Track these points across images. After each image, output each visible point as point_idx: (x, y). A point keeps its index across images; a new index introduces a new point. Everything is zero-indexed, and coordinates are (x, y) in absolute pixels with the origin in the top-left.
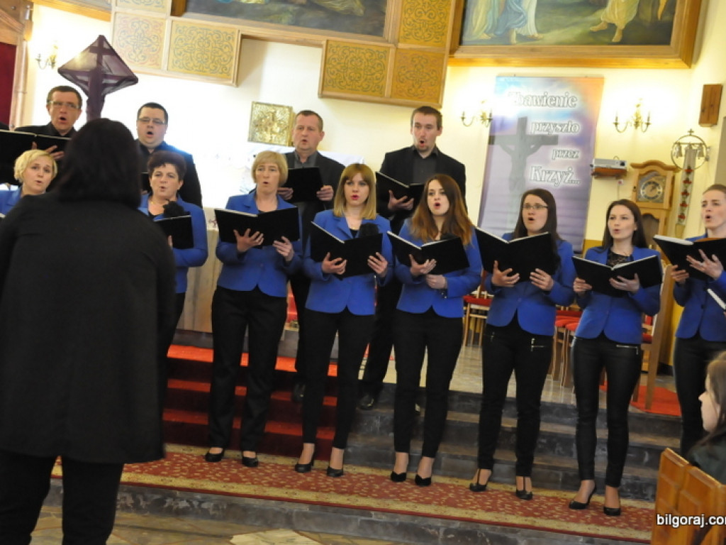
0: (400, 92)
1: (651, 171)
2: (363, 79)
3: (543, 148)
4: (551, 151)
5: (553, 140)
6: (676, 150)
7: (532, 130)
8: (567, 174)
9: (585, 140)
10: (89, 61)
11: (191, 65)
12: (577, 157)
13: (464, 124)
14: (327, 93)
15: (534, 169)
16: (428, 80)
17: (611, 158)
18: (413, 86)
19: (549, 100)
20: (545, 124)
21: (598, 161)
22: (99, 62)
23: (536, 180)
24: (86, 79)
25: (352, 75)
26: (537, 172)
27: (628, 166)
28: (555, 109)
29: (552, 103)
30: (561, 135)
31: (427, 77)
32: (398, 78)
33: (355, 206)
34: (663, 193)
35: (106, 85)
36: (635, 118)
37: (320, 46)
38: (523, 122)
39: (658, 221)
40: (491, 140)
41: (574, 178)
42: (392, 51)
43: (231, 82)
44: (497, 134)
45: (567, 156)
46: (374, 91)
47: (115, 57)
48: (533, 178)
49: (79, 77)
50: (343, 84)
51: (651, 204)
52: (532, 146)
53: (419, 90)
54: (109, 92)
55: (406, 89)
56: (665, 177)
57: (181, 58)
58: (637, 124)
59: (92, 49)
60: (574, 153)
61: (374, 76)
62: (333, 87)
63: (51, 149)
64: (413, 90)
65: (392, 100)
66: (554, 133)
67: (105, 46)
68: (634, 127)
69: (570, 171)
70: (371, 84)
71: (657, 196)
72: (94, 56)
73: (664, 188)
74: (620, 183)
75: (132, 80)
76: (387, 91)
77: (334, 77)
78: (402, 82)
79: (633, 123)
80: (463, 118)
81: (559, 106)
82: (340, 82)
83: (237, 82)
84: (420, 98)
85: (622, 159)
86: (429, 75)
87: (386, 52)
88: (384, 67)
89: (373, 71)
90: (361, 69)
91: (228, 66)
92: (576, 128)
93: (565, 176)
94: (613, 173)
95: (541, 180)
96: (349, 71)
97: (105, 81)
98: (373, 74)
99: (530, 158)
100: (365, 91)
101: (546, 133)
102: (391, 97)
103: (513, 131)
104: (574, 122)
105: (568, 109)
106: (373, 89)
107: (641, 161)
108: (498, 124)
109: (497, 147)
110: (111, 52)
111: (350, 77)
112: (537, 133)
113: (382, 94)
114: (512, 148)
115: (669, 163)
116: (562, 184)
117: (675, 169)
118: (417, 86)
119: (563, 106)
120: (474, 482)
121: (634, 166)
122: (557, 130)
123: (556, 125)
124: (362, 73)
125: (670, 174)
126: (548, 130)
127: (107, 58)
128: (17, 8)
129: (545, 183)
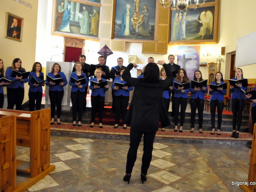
1: (212, 65)
2: (151, 49)
3: (189, 61)
4: (191, 61)
5: (190, 59)
6: (217, 60)
7: (186, 57)
8: (194, 66)
9: (197, 59)
10: (104, 50)
11: (116, 49)
14: (143, 52)
17: (203, 62)
19: (189, 51)
20: (189, 56)
21: (201, 63)
22: (105, 50)
26: (188, 66)
27: (207, 64)
28: (190, 53)
30: (192, 58)
32: (158, 48)
33: (164, 76)
35: (107, 55)
37: (141, 43)
38: (184, 56)
39: (214, 75)
41: (196, 66)
42: (156, 43)
44: (179, 58)
46: (153, 51)
49: (102, 54)
50: (147, 50)
51: (212, 71)
52: (187, 61)
53: (162, 50)
54: (108, 56)
55: (160, 50)
56: (215, 66)
58: (208, 55)
59: (104, 48)
60: (195, 61)
61: (153, 48)
62: (145, 51)
63: (100, 68)
65: (157, 53)
66: (191, 58)
67: (106, 47)
72: (104, 49)
73: (215, 68)
74: (206, 67)
75: (112, 53)
76: (156, 51)
77: (145, 49)
83: (125, 51)
84: (163, 52)
85: (205, 62)
86: (164, 47)
87: (155, 43)
88: (155, 46)
90: (150, 47)
91: (123, 48)
92: (195, 57)
94: (204, 65)
96: (148, 48)
97: (107, 54)
99: (186, 63)
100: (151, 51)
101: (189, 58)
102: (157, 52)
103: (182, 58)
104: (195, 55)
105: (194, 53)
107: (210, 63)
108: (179, 56)
109: (179, 61)
110: (108, 48)
112: (187, 58)
113: (155, 52)
114: (182, 61)
115: (215, 63)
116: (193, 68)
117: (217, 64)
119: (192, 52)
120: (191, 131)
121: (209, 64)
123: (191, 56)
125: (216, 65)
127: (107, 49)
128: (82, 41)
129: (190, 68)
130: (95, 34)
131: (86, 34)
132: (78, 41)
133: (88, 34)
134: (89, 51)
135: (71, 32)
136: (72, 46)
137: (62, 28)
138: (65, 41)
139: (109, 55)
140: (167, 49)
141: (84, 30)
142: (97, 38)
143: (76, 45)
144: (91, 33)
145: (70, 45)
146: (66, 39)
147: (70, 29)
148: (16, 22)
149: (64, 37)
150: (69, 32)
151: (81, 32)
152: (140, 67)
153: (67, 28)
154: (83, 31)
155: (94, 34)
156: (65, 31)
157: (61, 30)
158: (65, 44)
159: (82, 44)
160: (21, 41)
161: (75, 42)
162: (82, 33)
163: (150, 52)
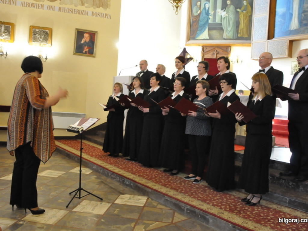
59: (182, 52)
67: (185, 50)
128: (227, 49)
130: (246, 36)
131: (232, 38)
132: (221, 49)
133: (235, 38)
134: (237, 62)
135: (211, 38)
136: (213, 58)
137: (199, 35)
138: (202, 52)
141: (229, 33)
142: (249, 41)
143: (218, 55)
144: (239, 35)
145: (210, 56)
146: (204, 49)
147: (209, 35)
148: (88, 37)
149: (202, 46)
150: (207, 39)
151: (225, 36)
153: (205, 35)
154: (226, 35)
155: (243, 36)
156: (203, 39)
157: (197, 38)
158: (202, 55)
159: (226, 53)
160: (94, 57)
161: (216, 51)
162: (225, 38)
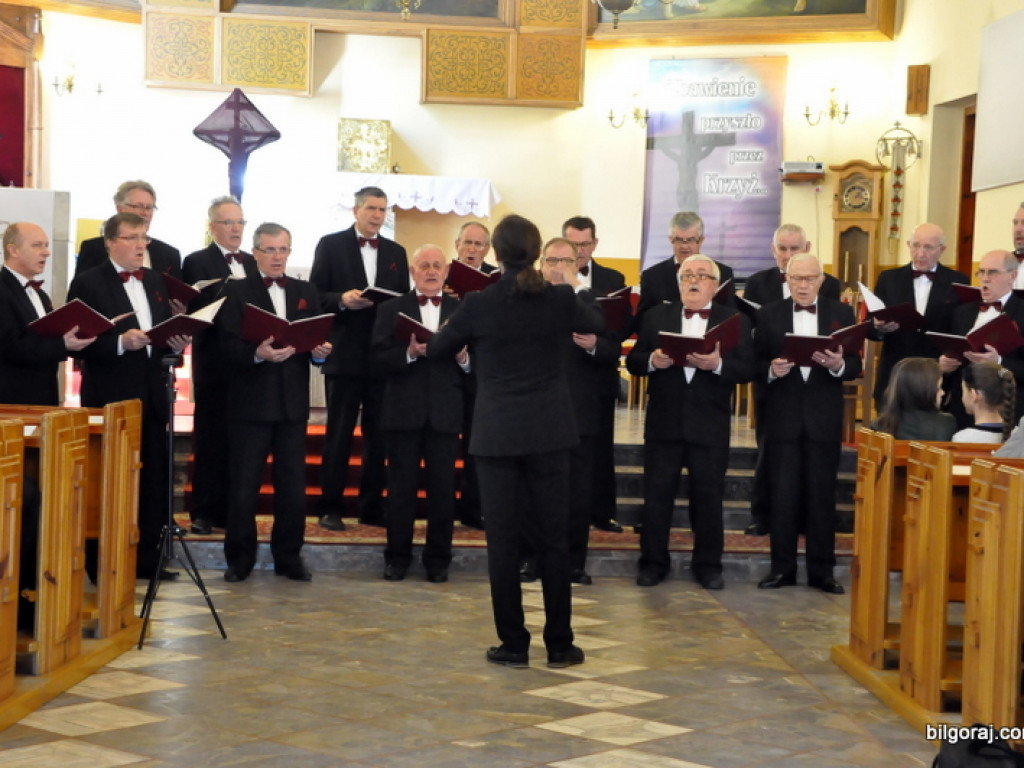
0: (527, 89)
1: (853, 176)
2: (477, 77)
3: (717, 150)
4: (727, 153)
5: (728, 140)
6: (881, 150)
7: (701, 127)
8: (749, 181)
9: (770, 137)
10: (227, 121)
11: (253, 74)
12: (761, 159)
13: (613, 126)
14: (430, 98)
15: (708, 177)
16: (562, 72)
17: (804, 160)
18: (544, 81)
19: (720, 88)
20: (717, 119)
21: (788, 165)
22: (237, 119)
23: (712, 192)
24: (225, 138)
25: (464, 72)
26: (712, 182)
27: (825, 169)
28: (728, 99)
29: (725, 91)
30: (740, 131)
31: (561, 68)
32: (523, 73)
34: (871, 200)
35: (248, 144)
36: (830, 106)
37: (417, 36)
38: (689, 119)
39: (867, 234)
40: (650, 144)
41: (760, 186)
42: (513, 38)
43: (306, 93)
44: (657, 135)
45: (749, 159)
46: (493, 92)
47: (254, 112)
48: (707, 190)
49: (219, 138)
50: (453, 85)
51: (857, 214)
52: (704, 149)
53: (552, 86)
54: (255, 149)
55: (535, 85)
56: (872, 180)
57: (238, 66)
58: (833, 113)
59: (228, 104)
60: (758, 154)
61: (492, 72)
62: (440, 90)
64: (545, 87)
65: (518, 101)
66: (730, 130)
67: (242, 100)
68: (829, 117)
69: (754, 178)
70: (489, 83)
71: (864, 204)
72: (231, 113)
73: (871, 193)
74: (818, 190)
75: (274, 135)
76: (511, 91)
77: (440, 77)
78: (529, 77)
79: (829, 112)
80: (611, 118)
81: (734, 95)
82: (448, 84)
83: (315, 91)
84: (553, 96)
85: (818, 161)
86: (562, 64)
87: (505, 38)
88: (504, 60)
89: (490, 65)
90: (475, 65)
91: (301, 73)
92: (758, 123)
93: (748, 185)
94: (810, 178)
95: (718, 191)
96: (459, 68)
97: (247, 139)
98: (490, 69)
99: (701, 164)
100: (481, 91)
101: (720, 131)
102: (516, 98)
103: (677, 129)
104: (754, 115)
105: (746, 98)
106: (493, 89)
107: (841, 161)
108: (656, 123)
109: (657, 153)
110: (250, 106)
111: (461, 75)
112: (708, 131)
113: (504, 94)
114: (678, 152)
115: (874, 162)
116: (745, 195)
117: (882, 169)
118: (548, 80)
119: (739, 95)
121: (834, 169)
122: (733, 126)
123: (730, 120)
124: (476, 68)
125: (877, 175)
126: (722, 126)
127: (245, 113)
129: (724, 195)
139: (259, 144)
140: (577, 73)
152: (416, 197)
163: (475, 99)
